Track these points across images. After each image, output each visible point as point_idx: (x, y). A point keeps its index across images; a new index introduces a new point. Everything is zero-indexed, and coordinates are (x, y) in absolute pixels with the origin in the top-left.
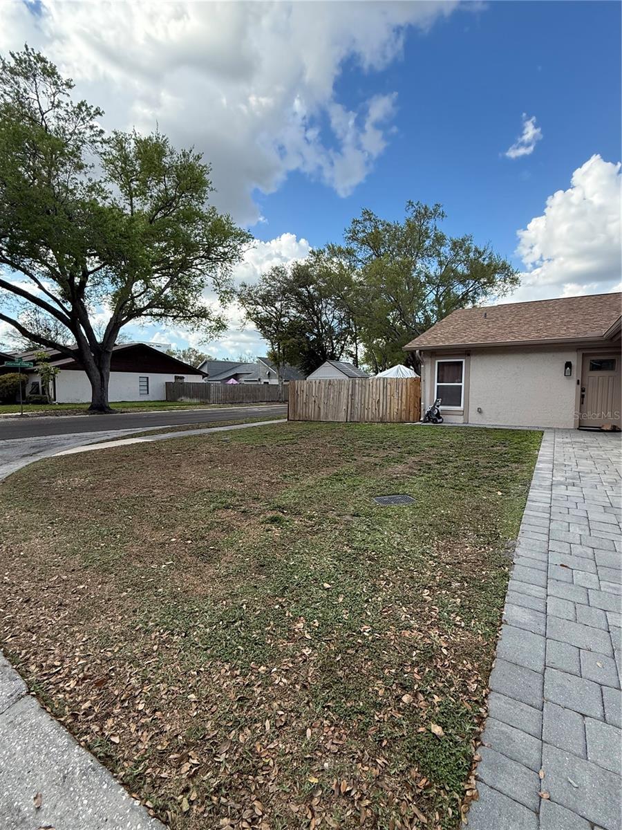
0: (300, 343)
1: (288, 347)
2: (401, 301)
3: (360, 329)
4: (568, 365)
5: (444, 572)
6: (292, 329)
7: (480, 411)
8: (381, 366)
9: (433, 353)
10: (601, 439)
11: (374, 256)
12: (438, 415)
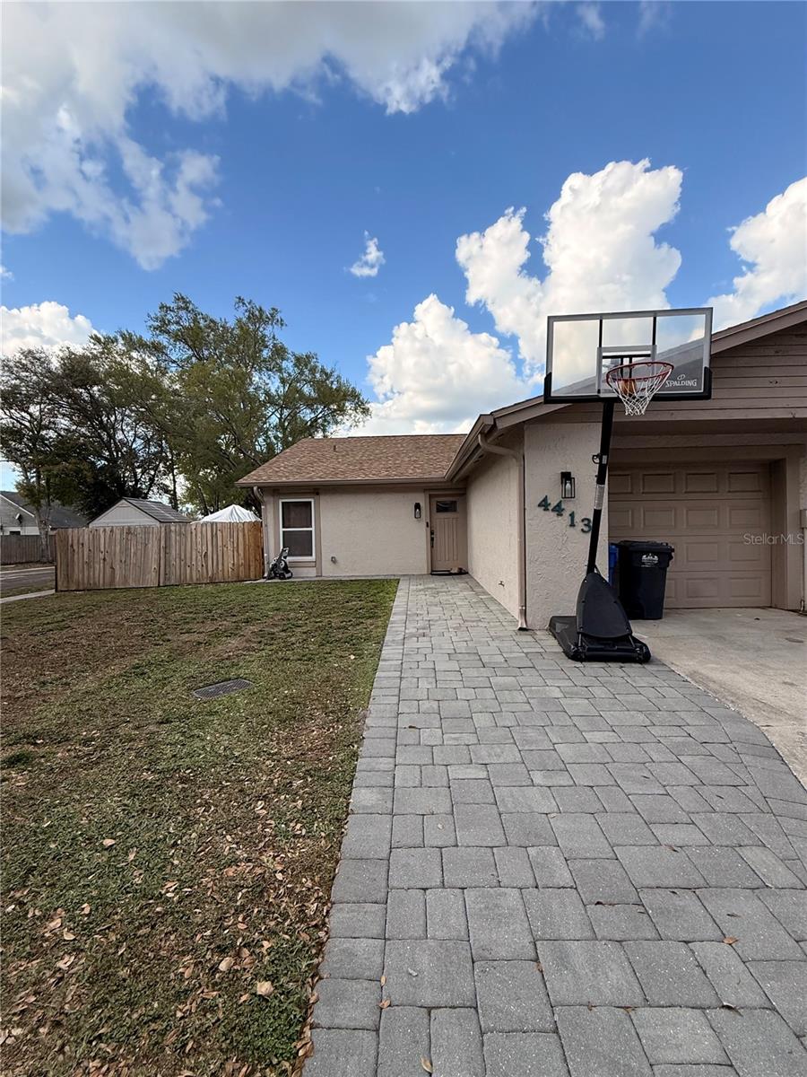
0: (78, 471)
1: (56, 476)
2: (236, 421)
3: (179, 454)
4: (417, 506)
5: (285, 769)
6: (63, 449)
7: (334, 560)
8: (212, 505)
9: (276, 490)
10: (449, 581)
11: (194, 359)
12: (286, 569)
